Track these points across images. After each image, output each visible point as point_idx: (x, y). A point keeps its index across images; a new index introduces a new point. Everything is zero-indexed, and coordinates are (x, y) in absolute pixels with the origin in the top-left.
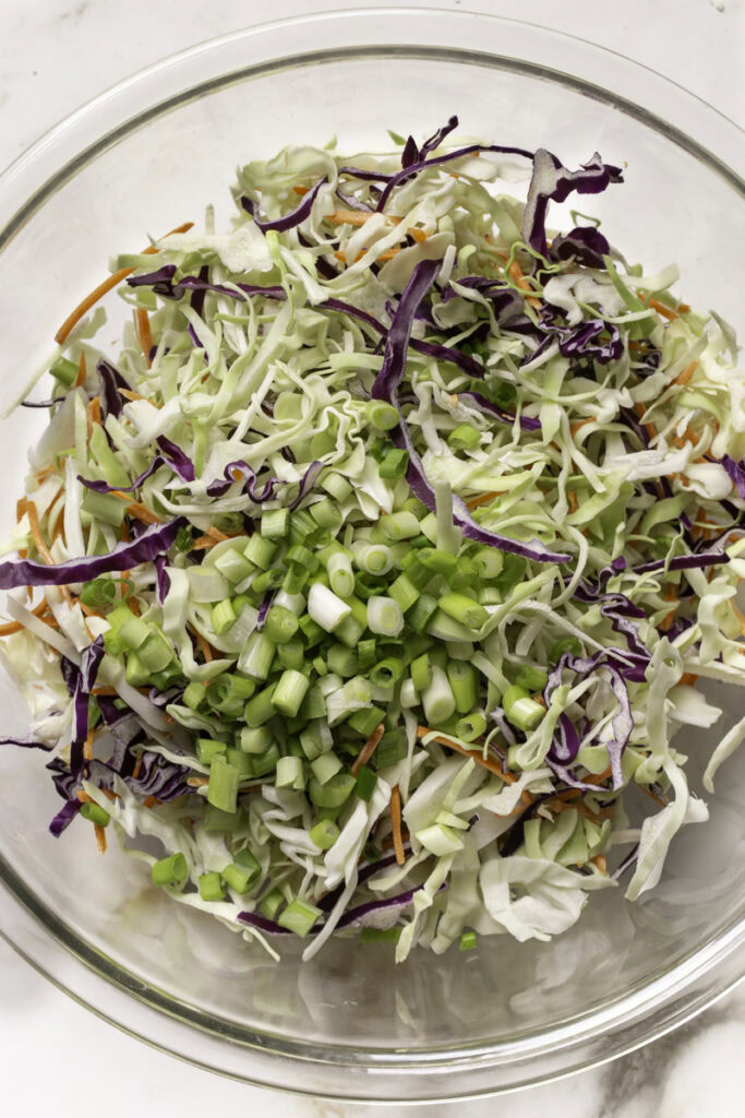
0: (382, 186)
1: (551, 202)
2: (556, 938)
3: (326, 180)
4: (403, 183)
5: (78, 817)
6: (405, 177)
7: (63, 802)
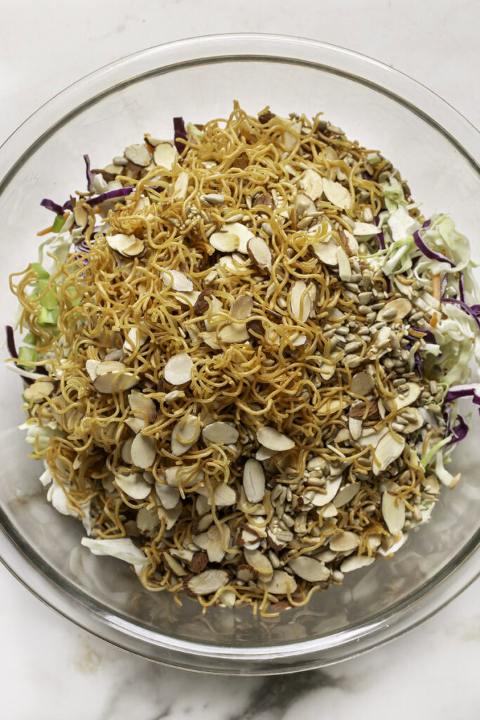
0: (459, 298)
1: (472, 397)
2: (50, 504)
3: (453, 266)
4: (463, 309)
5: (54, 215)
6: (466, 310)
7: (62, 204)
